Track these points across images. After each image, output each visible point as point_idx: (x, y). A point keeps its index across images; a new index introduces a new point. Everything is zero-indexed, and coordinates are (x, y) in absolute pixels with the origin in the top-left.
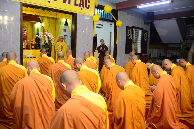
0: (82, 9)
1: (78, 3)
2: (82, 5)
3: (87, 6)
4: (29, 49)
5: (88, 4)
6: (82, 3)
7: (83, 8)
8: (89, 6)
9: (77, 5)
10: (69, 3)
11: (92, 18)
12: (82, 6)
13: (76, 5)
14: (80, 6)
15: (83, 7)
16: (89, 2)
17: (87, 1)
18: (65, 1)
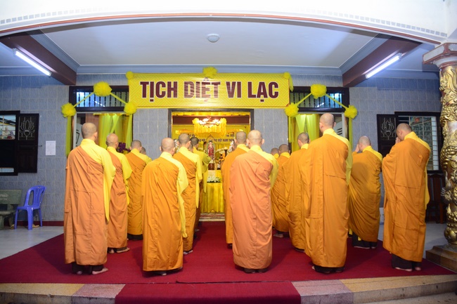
0: (262, 101)
1: (255, 92)
2: (262, 94)
3: (274, 94)
5: (274, 90)
6: (262, 91)
7: (265, 99)
8: (277, 94)
9: (254, 96)
10: (239, 95)
11: (284, 111)
12: (262, 96)
13: (250, 95)
14: (259, 96)
15: (266, 96)
16: (276, 86)
17: (273, 86)
18: (231, 95)
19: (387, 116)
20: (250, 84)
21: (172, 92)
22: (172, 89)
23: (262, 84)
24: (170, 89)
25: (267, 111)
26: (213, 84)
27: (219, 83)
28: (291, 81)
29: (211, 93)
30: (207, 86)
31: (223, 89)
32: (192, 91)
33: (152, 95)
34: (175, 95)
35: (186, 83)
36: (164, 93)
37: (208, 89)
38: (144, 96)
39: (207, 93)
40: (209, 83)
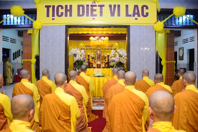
0: (136, 19)
1: (131, 12)
2: (136, 14)
3: (145, 14)
4: (100, 68)
5: (146, 11)
6: (136, 12)
7: (138, 18)
8: (147, 14)
9: (130, 16)
10: (119, 15)
11: (153, 27)
12: (136, 16)
13: (127, 15)
14: (134, 16)
15: (139, 16)
16: (147, 8)
17: (145, 8)
18: (112, 14)
20: (127, 6)
21: (68, 13)
22: (68, 10)
23: (136, 7)
24: (66, 10)
25: (140, 27)
26: (99, 6)
27: (104, 6)
28: (158, 4)
29: (97, 12)
30: (94, 8)
31: (106, 10)
32: (83, 12)
33: (53, 15)
34: (71, 15)
35: (79, 6)
36: (62, 13)
37: (95, 10)
38: (48, 16)
39: (94, 13)
40: (96, 6)
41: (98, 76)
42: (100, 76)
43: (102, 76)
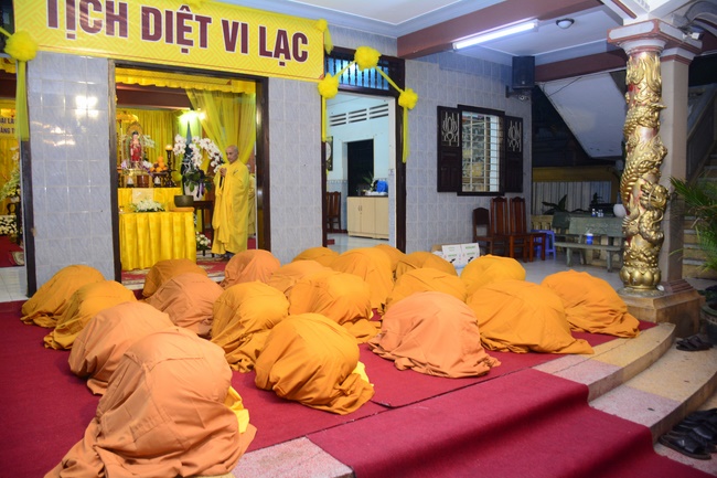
0: (282, 64)
1: (270, 47)
2: (282, 51)
3: (300, 55)
4: (147, 186)
5: (302, 47)
6: (282, 47)
7: (286, 61)
8: (305, 54)
9: (269, 54)
10: (245, 50)
11: (316, 86)
12: (282, 55)
13: (263, 52)
14: (277, 56)
15: (288, 57)
16: (305, 41)
17: (300, 40)
18: (230, 46)
19: (450, 110)
20: (262, 30)
21: (117, 24)
22: (116, 18)
23: (282, 34)
24: (110, 19)
25: (290, 83)
26: (198, 18)
27: (209, 20)
28: (328, 33)
29: (194, 35)
30: (187, 23)
31: (215, 33)
32: (158, 28)
33: (71, 24)
34: (124, 32)
35: (146, 11)
36: (98, 24)
37: (189, 29)
38: (53, 22)
39: (187, 36)
40: (190, 17)
41: (149, 211)
42: (152, 211)
43: (159, 210)
